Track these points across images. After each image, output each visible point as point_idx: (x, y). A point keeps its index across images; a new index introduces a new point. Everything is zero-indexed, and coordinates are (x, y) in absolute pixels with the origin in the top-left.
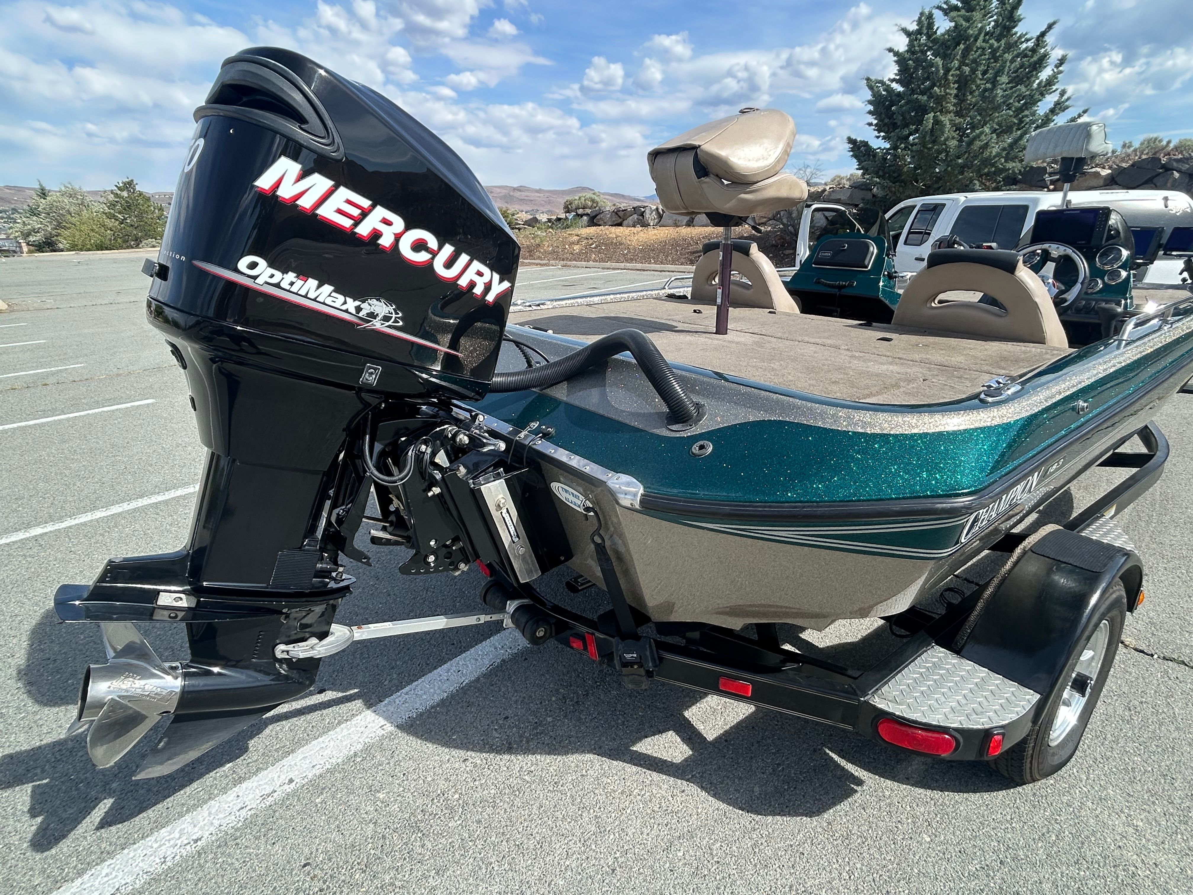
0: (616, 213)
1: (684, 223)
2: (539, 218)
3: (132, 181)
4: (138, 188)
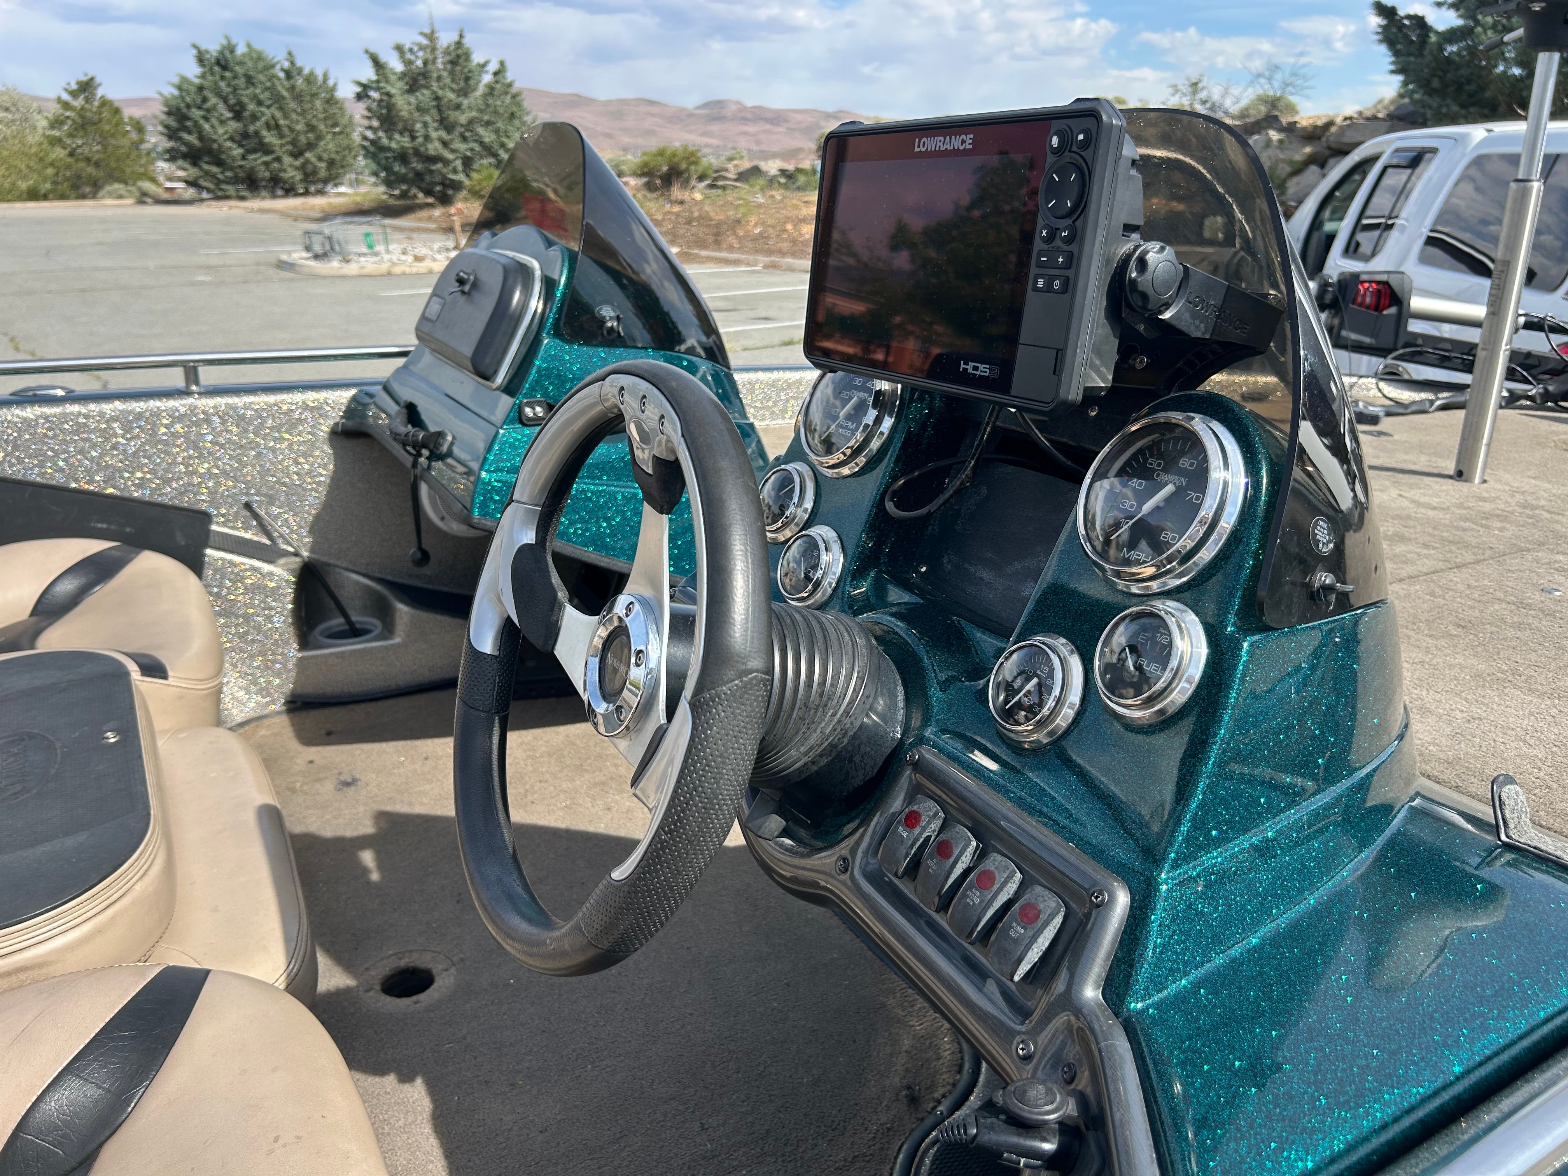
3: (92, 79)
4: (100, 92)
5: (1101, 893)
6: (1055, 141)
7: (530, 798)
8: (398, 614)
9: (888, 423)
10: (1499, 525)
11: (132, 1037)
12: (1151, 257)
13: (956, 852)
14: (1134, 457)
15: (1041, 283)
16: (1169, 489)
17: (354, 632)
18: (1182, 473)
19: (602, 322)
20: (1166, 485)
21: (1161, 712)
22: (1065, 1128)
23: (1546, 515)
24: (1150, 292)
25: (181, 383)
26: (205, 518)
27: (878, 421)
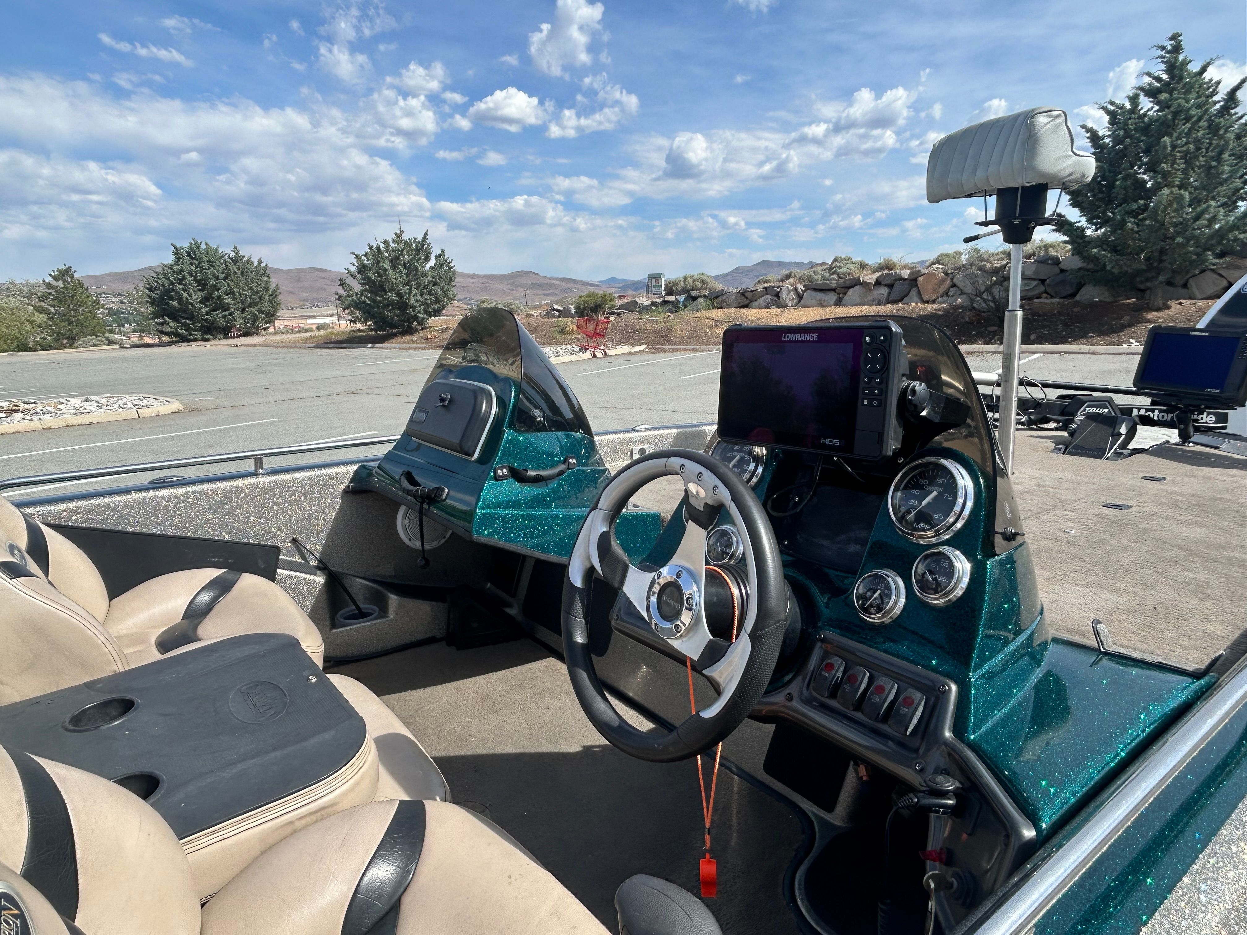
0: (743, 294)
1: (832, 302)
2: (639, 302)
3: (70, 268)
4: (76, 275)
5: (944, 686)
6: (868, 339)
7: (497, 706)
8: (390, 601)
9: (760, 470)
10: (1030, 497)
11: (402, 837)
12: (917, 388)
13: (860, 679)
14: (911, 479)
15: (866, 402)
16: (935, 493)
17: (362, 615)
18: (940, 485)
19: (534, 418)
20: (931, 492)
21: (950, 600)
22: (956, 794)
23: (1052, 490)
24: (918, 404)
25: (252, 469)
26: (276, 550)
27: (756, 468)
